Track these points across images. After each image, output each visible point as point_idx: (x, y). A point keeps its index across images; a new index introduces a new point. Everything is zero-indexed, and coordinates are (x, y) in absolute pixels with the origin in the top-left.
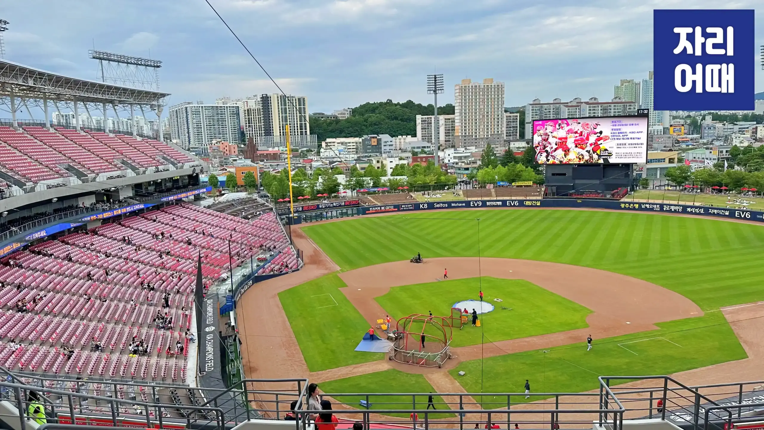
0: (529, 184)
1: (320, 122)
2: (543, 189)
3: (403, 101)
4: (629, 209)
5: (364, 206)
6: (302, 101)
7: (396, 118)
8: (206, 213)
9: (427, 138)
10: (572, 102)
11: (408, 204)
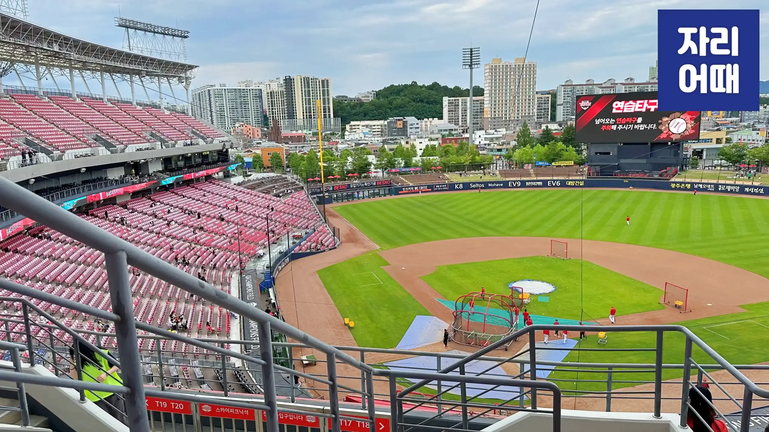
0: (570, 164)
1: (344, 104)
2: (586, 169)
3: (428, 83)
4: (680, 189)
5: (396, 186)
6: (325, 83)
7: (422, 101)
8: (237, 191)
9: (453, 120)
10: (606, 84)
11: (443, 185)
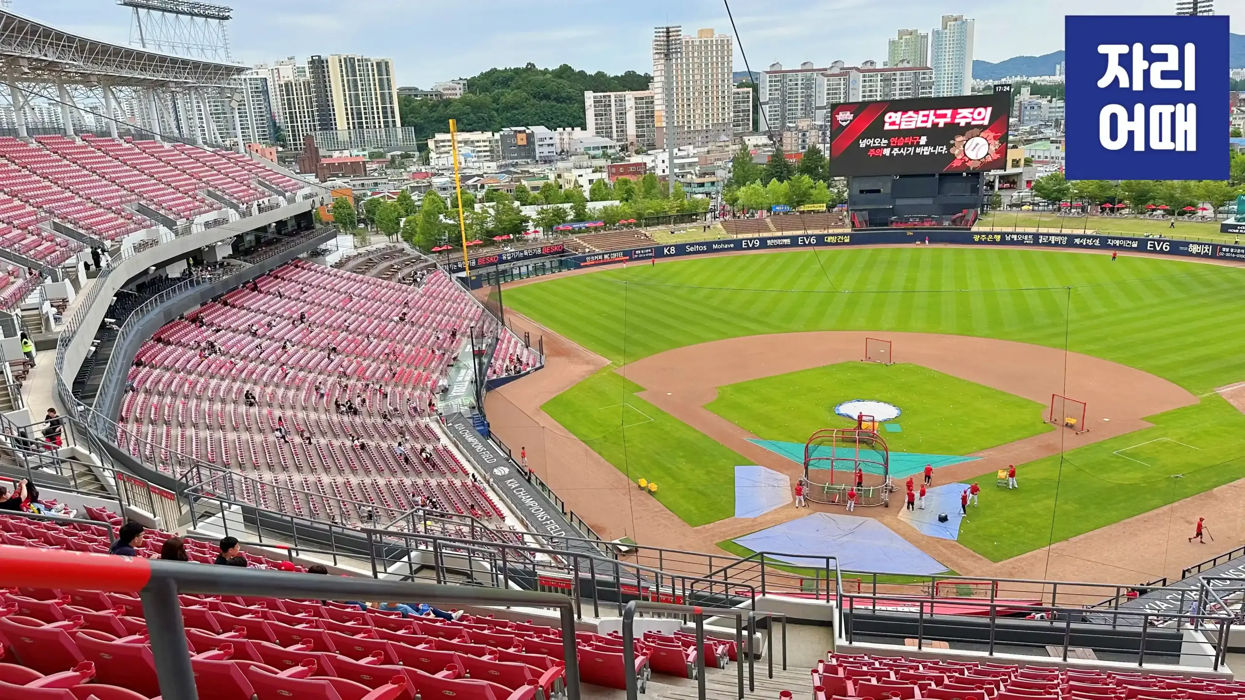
0: (822, 208)
1: (416, 104)
2: (847, 215)
3: (553, 66)
4: (986, 243)
5: (573, 254)
6: (383, 67)
7: (547, 97)
9: (603, 130)
10: (832, 68)
11: (645, 249)
